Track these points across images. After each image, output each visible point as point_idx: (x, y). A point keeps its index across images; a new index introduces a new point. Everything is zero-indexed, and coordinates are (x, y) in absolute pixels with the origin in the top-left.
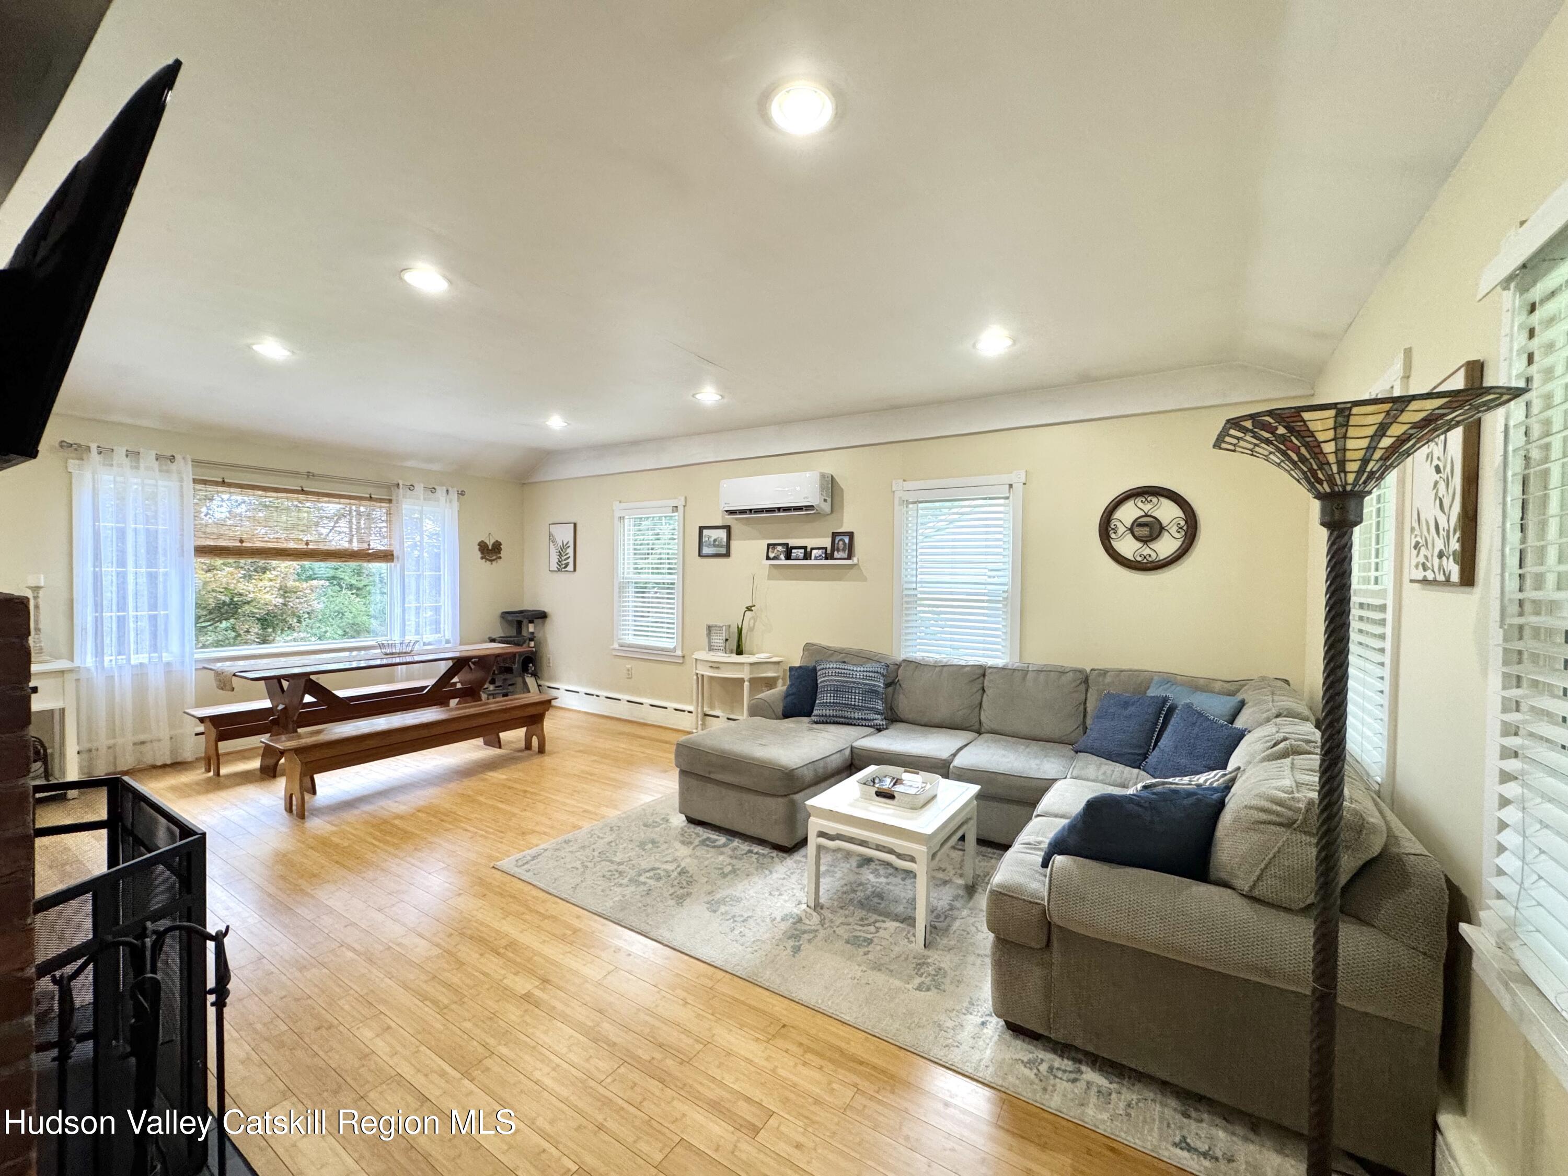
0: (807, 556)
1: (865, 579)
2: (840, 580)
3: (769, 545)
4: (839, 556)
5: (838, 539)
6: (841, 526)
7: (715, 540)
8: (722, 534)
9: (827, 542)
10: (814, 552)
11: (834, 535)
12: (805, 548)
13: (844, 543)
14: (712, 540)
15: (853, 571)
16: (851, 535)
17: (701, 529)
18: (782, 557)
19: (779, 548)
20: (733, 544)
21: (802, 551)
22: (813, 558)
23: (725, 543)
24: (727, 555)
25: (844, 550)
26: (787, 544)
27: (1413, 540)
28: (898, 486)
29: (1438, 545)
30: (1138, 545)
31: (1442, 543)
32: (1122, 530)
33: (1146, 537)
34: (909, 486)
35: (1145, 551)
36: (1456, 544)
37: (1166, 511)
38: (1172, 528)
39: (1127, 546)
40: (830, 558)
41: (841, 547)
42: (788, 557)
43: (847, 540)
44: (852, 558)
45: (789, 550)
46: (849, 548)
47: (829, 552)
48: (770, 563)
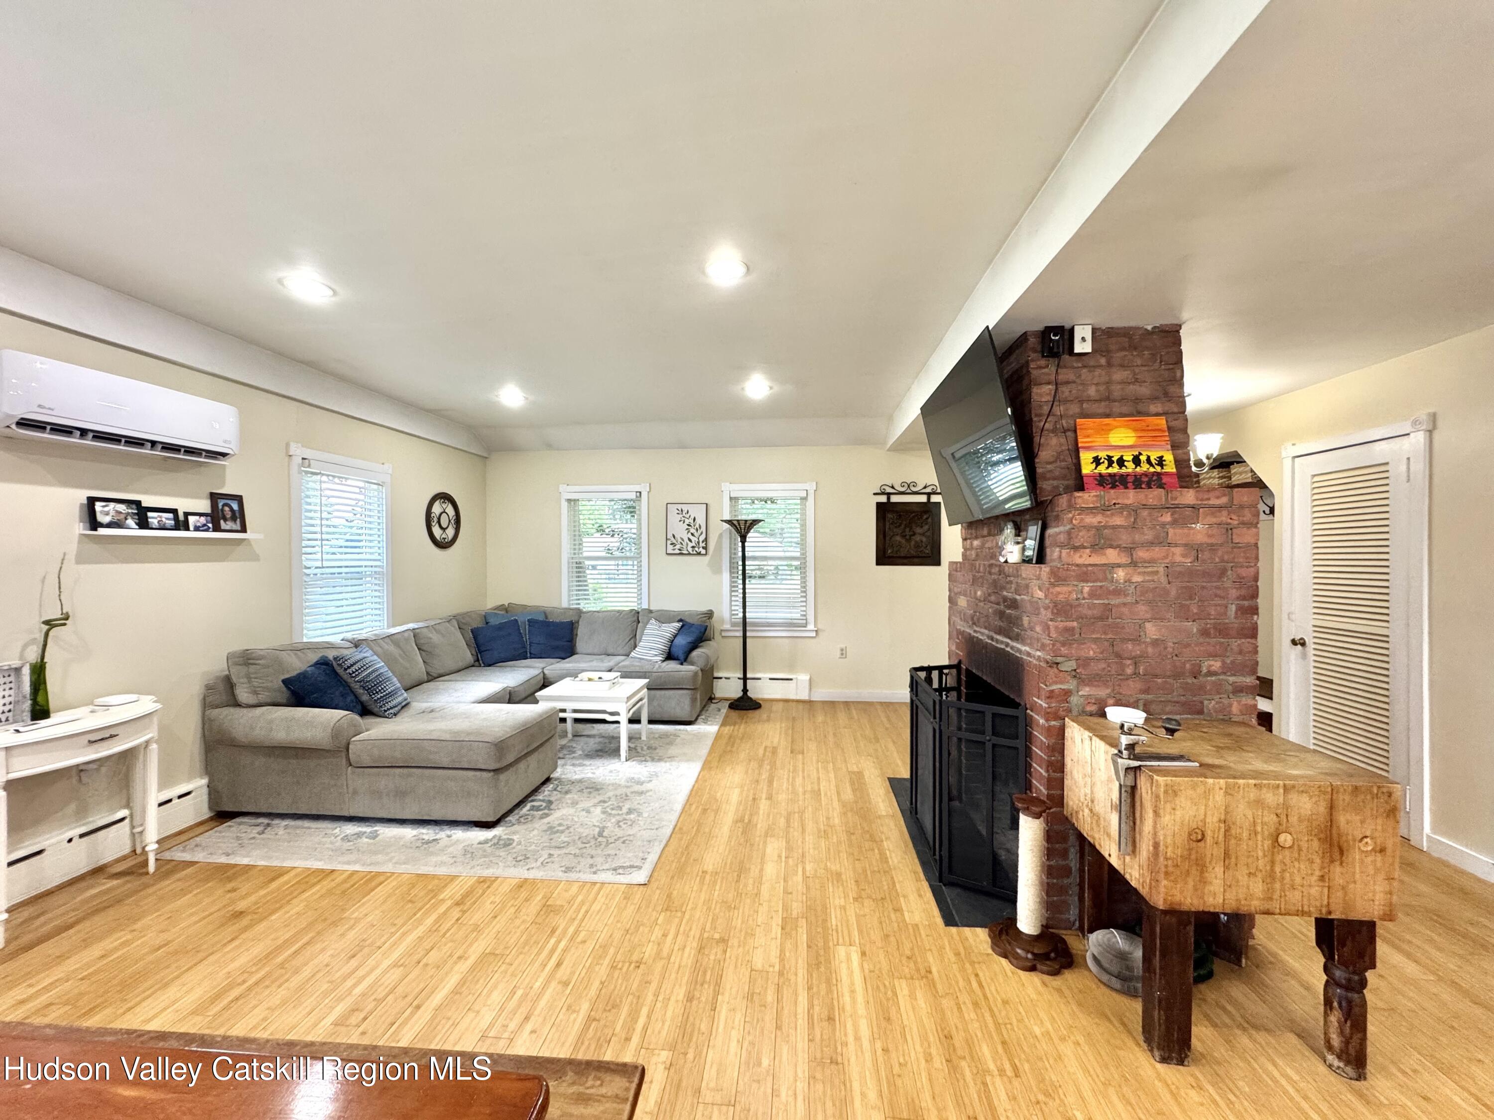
0: (181, 524)
1: (258, 559)
2: (224, 561)
3: (92, 500)
4: (228, 528)
5: (221, 503)
6: (223, 484)
9: (204, 506)
10: (192, 519)
11: (215, 497)
12: (174, 511)
13: (232, 510)
15: (241, 548)
16: (239, 499)
18: (131, 522)
19: (120, 508)
21: (171, 515)
22: (191, 528)
25: (234, 519)
26: (138, 503)
27: (669, 542)
28: (298, 451)
29: (690, 545)
30: (441, 532)
31: (693, 544)
32: (435, 520)
33: (444, 526)
34: (308, 454)
35: (444, 536)
36: (704, 545)
37: (450, 510)
38: (452, 521)
39: (437, 531)
40: (217, 528)
41: (229, 515)
42: (143, 524)
43: (235, 506)
44: (244, 530)
45: (142, 515)
46: (239, 516)
47: (215, 519)
48: (102, 531)
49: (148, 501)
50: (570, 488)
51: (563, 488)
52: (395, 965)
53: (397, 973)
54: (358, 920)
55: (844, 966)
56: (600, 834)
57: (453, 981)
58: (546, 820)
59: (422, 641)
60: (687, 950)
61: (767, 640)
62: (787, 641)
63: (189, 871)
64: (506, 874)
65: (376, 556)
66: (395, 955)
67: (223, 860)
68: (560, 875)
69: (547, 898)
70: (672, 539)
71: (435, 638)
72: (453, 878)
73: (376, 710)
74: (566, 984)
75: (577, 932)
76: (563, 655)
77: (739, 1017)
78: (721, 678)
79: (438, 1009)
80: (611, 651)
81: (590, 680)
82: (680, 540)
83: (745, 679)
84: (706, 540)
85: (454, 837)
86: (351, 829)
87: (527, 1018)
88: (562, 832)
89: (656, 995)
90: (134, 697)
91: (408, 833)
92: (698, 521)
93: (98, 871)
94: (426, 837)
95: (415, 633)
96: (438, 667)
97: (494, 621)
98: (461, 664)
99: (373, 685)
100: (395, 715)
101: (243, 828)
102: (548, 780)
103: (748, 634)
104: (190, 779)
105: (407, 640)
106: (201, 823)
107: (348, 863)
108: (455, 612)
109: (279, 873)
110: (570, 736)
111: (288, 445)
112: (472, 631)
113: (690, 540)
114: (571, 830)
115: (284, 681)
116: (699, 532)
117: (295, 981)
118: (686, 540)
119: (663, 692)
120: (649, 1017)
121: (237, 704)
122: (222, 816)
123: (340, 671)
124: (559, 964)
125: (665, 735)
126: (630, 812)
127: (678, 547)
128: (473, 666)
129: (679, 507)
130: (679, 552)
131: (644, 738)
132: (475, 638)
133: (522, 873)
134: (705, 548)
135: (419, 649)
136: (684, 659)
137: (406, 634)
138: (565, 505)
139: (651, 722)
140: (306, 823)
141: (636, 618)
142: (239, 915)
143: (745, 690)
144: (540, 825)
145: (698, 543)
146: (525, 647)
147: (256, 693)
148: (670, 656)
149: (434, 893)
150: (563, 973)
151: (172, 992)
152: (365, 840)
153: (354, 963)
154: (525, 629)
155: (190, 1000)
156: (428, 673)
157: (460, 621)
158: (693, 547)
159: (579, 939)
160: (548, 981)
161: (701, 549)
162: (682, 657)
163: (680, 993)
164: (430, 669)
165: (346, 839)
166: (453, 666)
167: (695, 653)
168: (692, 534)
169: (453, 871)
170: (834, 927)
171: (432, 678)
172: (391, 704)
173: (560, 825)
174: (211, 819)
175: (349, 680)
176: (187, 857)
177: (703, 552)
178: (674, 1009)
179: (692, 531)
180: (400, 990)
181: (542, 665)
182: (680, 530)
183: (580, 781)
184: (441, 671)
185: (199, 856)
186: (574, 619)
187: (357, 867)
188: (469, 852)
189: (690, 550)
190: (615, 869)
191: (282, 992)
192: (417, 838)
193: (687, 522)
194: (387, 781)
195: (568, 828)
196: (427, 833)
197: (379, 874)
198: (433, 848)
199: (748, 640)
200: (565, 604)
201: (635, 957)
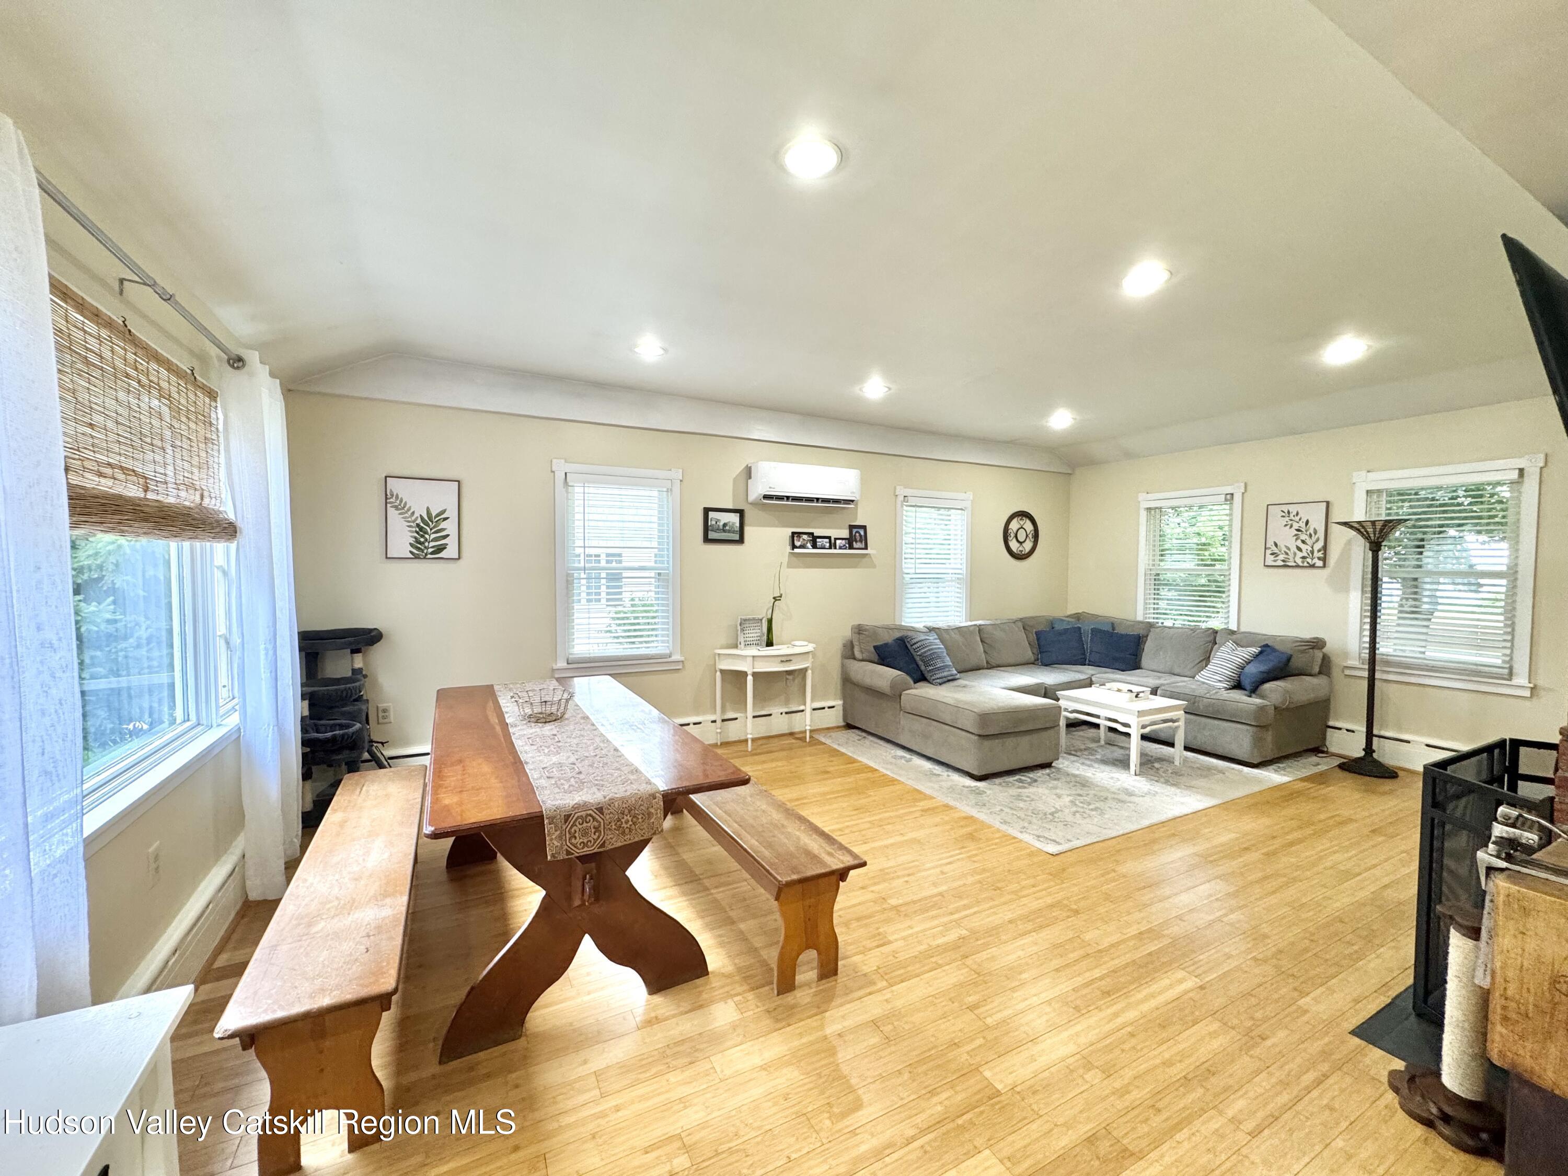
0: (832, 545)
1: (874, 566)
2: (855, 567)
3: (793, 533)
4: (857, 547)
5: (854, 531)
6: (856, 519)
7: (725, 525)
8: (734, 519)
9: (845, 533)
10: (838, 542)
11: (851, 527)
12: (829, 538)
13: (860, 536)
14: (721, 524)
15: (865, 560)
16: (864, 527)
17: (707, 511)
18: (809, 545)
19: (805, 537)
20: (747, 529)
21: (827, 540)
22: (838, 548)
23: (738, 529)
24: (741, 541)
25: (861, 541)
26: (812, 534)
27: (1269, 552)
28: (901, 491)
29: (1300, 554)
30: (1018, 545)
31: (1305, 554)
32: (1012, 535)
33: (1021, 540)
34: (908, 492)
35: (1021, 549)
36: (1320, 555)
37: (1029, 526)
38: (1030, 536)
39: (1014, 545)
40: (851, 547)
41: (858, 538)
42: (814, 546)
43: (862, 533)
44: (866, 548)
45: (814, 539)
46: (864, 539)
47: (850, 543)
48: (796, 550)
49: (817, 532)
50: (1150, 496)
51: (1142, 496)
52: (870, 822)
53: (868, 825)
54: (870, 796)
55: (1166, 982)
56: (1052, 814)
57: (891, 841)
58: (1020, 790)
59: (985, 636)
60: (1040, 901)
61: (1427, 689)
62: (1466, 695)
63: (822, 747)
64: (962, 808)
65: (959, 566)
66: (873, 818)
67: (836, 747)
68: (997, 825)
69: (976, 831)
70: (1274, 548)
71: (998, 634)
72: (932, 798)
73: (928, 678)
74: (943, 873)
75: (976, 855)
76: (1123, 667)
77: (1035, 949)
78: (1340, 729)
79: (874, 848)
80: (1177, 671)
81: (1119, 690)
82: (1284, 549)
83: (1370, 735)
84: (1325, 548)
85: (951, 777)
86: (901, 753)
87: (909, 875)
88: (1025, 801)
89: (991, 908)
90: (806, 643)
91: (928, 765)
92: (1312, 525)
93: (791, 734)
94: (935, 772)
95: (980, 629)
96: (995, 659)
97: (1058, 627)
98: (1023, 660)
99: (929, 659)
100: (940, 684)
101: (853, 735)
102: (1048, 765)
103: (1378, 675)
104: (835, 699)
105: (972, 633)
106: (838, 727)
107: (887, 769)
108: (1022, 615)
109: (854, 761)
110: (1102, 742)
111: (895, 488)
112: (1036, 633)
113: (1299, 549)
114: (1033, 803)
115: (876, 648)
116: (1314, 538)
117: (827, 808)
118: (1294, 549)
119: (1216, 722)
120: (975, 913)
121: (854, 658)
122: (849, 726)
123: (909, 646)
124: (950, 863)
125: (1209, 769)
126: (1096, 809)
127: (1282, 557)
128: (1033, 664)
129: (1285, 508)
130: (1282, 563)
131: (1177, 763)
132: (1038, 639)
133: (974, 812)
134: (1324, 559)
135: (982, 641)
136: (1254, 690)
137: (971, 628)
138: (1143, 514)
139: (1187, 748)
140: (881, 742)
141: (1212, 638)
142: (828, 772)
143: (1369, 749)
144: (1013, 791)
145: (1312, 552)
146: (1084, 654)
147: (862, 653)
148: (1237, 685)
149: (916, 800)
150: (946, 869)
151: (786, 790)
152: (903, 761)
153: (855, 812)
154: (1087, 639)
155: (790, 796)
156: (987, 662)
157: (1025, 624)
158: (1304, 558)
159: (974, 859)
160: (936, 867)
161: (1316, 560)
162: (1248, 687)
163: (1009, 916)
164: (989, 658)
165: (895, 757)
166: (1012, 661)
167: (1267, 686)
168: (1303, 542)
169: (935, 794)
170: (1196, 960)
171: (990, 666)
172: (938, 676)
173: (1028, 797)
174: (844, 726)
175: (914, 654)
176: (823, 740)
177: (1320, 563)
178: (996, 920)
179: (1303, 537)
180: (864, 833)
181: (1093, 672)
182: (1285, 538)
183: (1075, 776)
184: (998, 663)
185: (828, 741)
186: (1142, 632)
187: (888, 773)
188: (952, 789)
189: (1299, 561)
190: (1039, 837)
191: (820, 810)
192: (930, 770)
193: (1296, 526)
194: (919, 725)
195: (1032, 800)
196: (938, 769)
197: (897, 780)
198: (934, 778)
199: (1377, 683)
200: (1140, 618)
201: (999, 885)
